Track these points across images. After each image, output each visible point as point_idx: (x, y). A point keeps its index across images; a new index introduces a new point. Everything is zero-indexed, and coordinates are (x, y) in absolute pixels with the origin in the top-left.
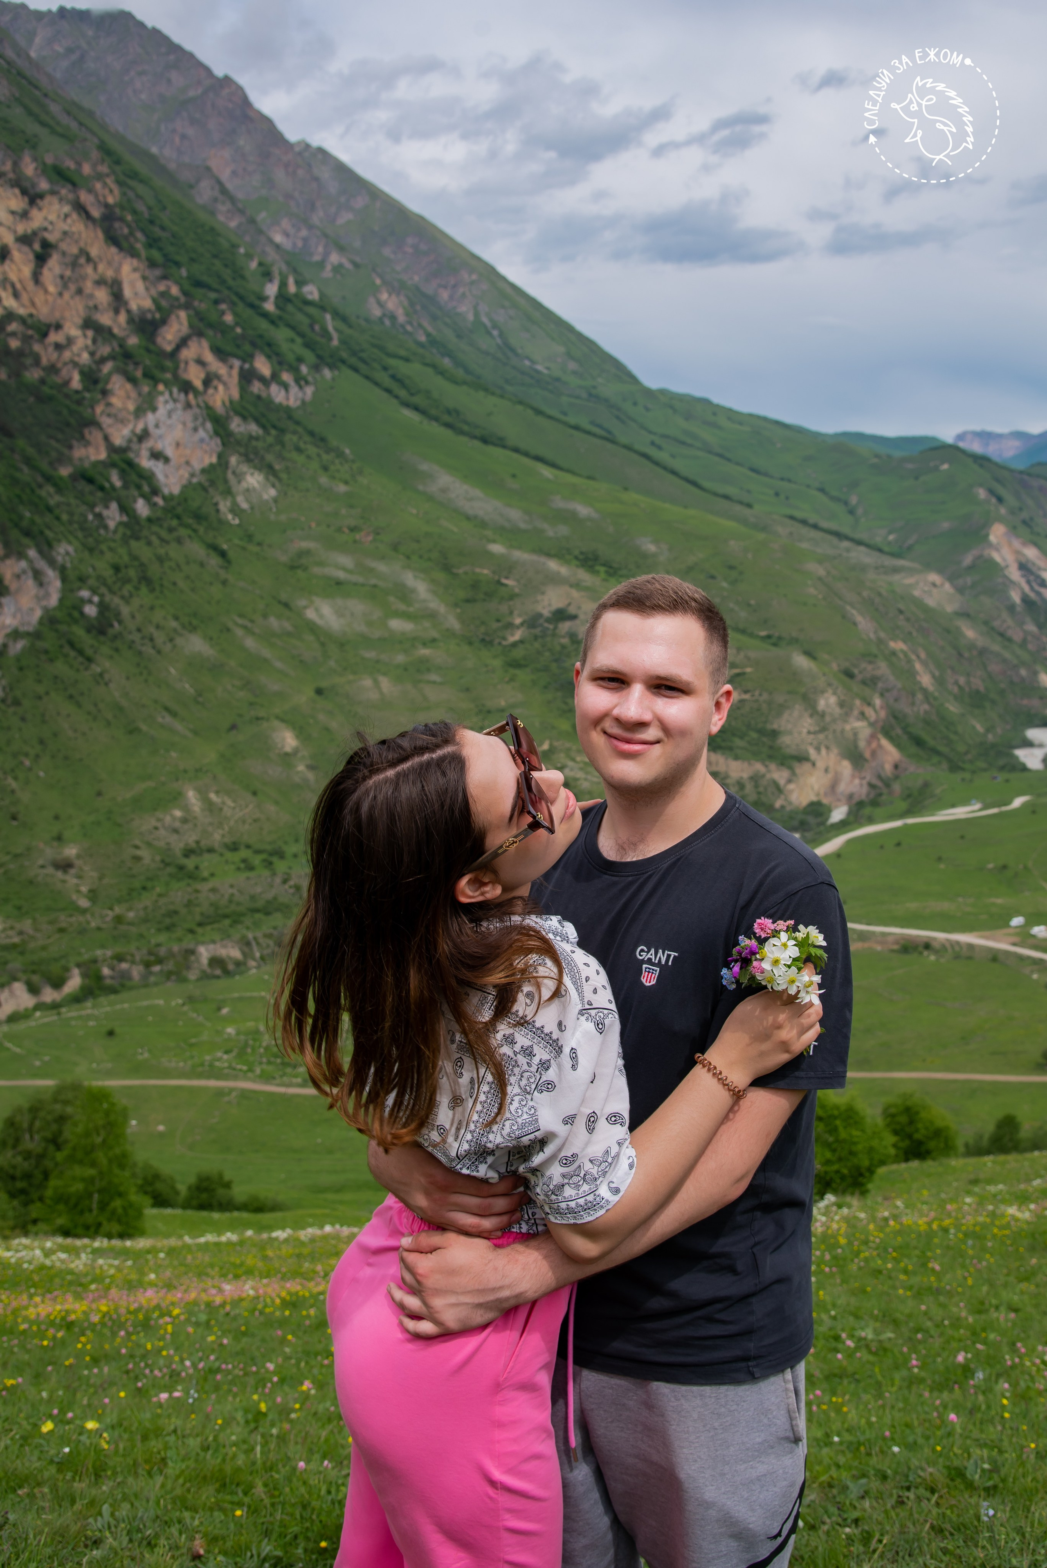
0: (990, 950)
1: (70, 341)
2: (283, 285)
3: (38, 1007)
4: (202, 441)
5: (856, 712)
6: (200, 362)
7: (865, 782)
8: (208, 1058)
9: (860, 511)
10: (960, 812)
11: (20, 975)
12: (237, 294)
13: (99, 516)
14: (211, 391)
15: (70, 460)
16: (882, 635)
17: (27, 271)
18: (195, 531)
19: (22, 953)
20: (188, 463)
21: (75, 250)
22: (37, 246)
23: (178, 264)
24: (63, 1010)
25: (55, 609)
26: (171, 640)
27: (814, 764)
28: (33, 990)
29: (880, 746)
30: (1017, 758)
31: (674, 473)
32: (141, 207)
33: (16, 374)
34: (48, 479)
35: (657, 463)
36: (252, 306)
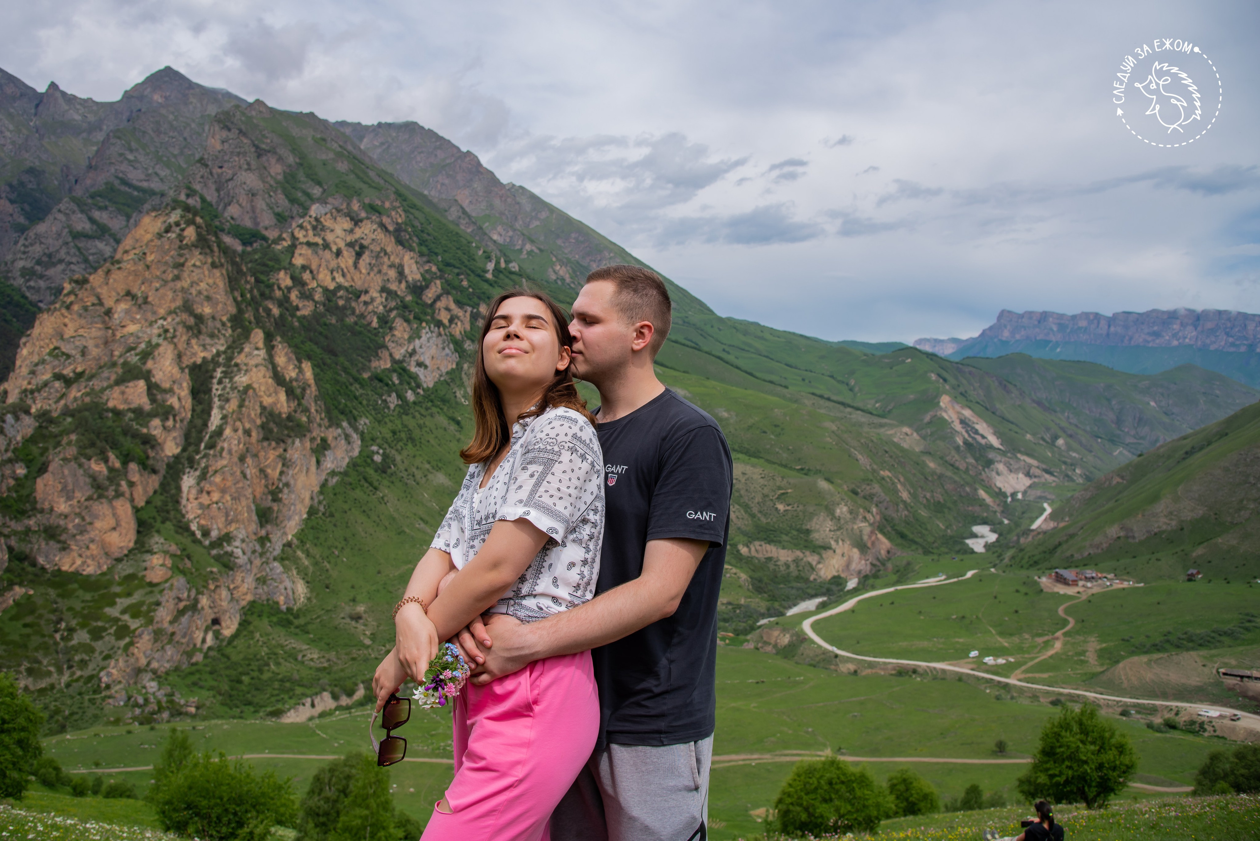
0: (957, 673)
1: (373, 300)
2: (498, 263)
3: (338, 708)
4: (447, 355)
5: (860, 517)
6: (448, 309)
7: (868, 562)
8: (442, 744)
9: (857, 389)
10: (932, 581)
11: (327, 687)
12: (470, 269)
13: (385, 401)
14: (453, 326)
15: (369, 368)
16: (875, 467)
17: (351, 262)
18: (441, 409)
19: (329, 673)
20: (438, 368)
21: (378, 249)
22: (357, 248)
23: (436, 254)
24: (353, 710)
25: (356, 458)
26: (425, 476)
27: (834, 552)
28: (335, 697)
29: (877, 539)
30: (967, 545)
31: (737, 368)
32: (417, 223)
33: (341, 320)
34: (356, 380)
35: (727, 363)
36: (479, 276)
